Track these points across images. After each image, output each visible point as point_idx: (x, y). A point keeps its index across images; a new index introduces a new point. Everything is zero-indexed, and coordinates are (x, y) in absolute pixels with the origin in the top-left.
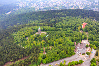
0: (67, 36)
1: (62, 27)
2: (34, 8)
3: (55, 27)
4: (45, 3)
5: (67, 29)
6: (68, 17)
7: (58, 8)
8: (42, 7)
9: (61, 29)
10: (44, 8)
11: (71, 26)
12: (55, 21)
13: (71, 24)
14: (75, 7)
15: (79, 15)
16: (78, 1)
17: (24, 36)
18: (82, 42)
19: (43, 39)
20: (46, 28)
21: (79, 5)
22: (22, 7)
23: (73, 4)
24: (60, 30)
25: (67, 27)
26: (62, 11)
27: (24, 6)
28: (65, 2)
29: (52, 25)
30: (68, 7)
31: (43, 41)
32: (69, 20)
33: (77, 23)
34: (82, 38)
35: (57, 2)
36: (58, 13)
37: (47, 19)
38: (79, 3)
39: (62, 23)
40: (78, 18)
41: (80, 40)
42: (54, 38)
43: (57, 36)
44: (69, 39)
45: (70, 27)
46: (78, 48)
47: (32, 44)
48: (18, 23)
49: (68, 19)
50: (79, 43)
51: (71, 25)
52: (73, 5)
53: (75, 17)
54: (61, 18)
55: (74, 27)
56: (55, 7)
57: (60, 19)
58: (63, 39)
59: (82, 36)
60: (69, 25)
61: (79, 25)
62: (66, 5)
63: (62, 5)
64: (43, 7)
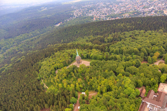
0: (128, 72)
1: (121, 52)
2: (92, 18)
3: (109, 51)
4: (109, 9)
5: (130, 57)
6: (137, 32)
7: (126, 15)
8: (103, 14)
9: (118, 56)
10: (105, 17)
11: (138, 51)
12: (113, 38)
13: (139, 46)
14: (156, 12)
15: (160, 27)
16: (162, 2)
17: (52, 68)
18: (160, 89)
19: (80, 76)
20: (92, 54)
21: (163, 9)
22: (78, 15)
23: (153, 7)
24: (116, 59)
25: (130, 53)
26: (129, 21)
27: (79, 15)
28: (140, 5)
29: (104, 49)
30: (144, 13)
31: (79, 80)
32: (139, 38)
33: (153, 45)
34: (159, 79)
35: (128, 6)
36: (122, 25)
37: (101, 34)
38: (163, 4)
39: (123, 43)
40: (157, 33)
41: (154, 84)
42: (99, 77)
43: (106, 71)
44: (129, 81)
45: (136, 53)
46: (149, 103)
47: (60, 85)
48: (62, 41)
49: (136, 35)
50: (152, 92)
51: (140, 50)
52: (153, 9)
53: (150, 31)
54: (124, 34)
55: (145, 53)
56: (122, 14)
57: (121, 36)
58: (118, 80)
59: (159, 76)
60: (136, 49)
61: (157, 48)
62: (141, 10)
63: (135, 10)
64: (106, 14)
